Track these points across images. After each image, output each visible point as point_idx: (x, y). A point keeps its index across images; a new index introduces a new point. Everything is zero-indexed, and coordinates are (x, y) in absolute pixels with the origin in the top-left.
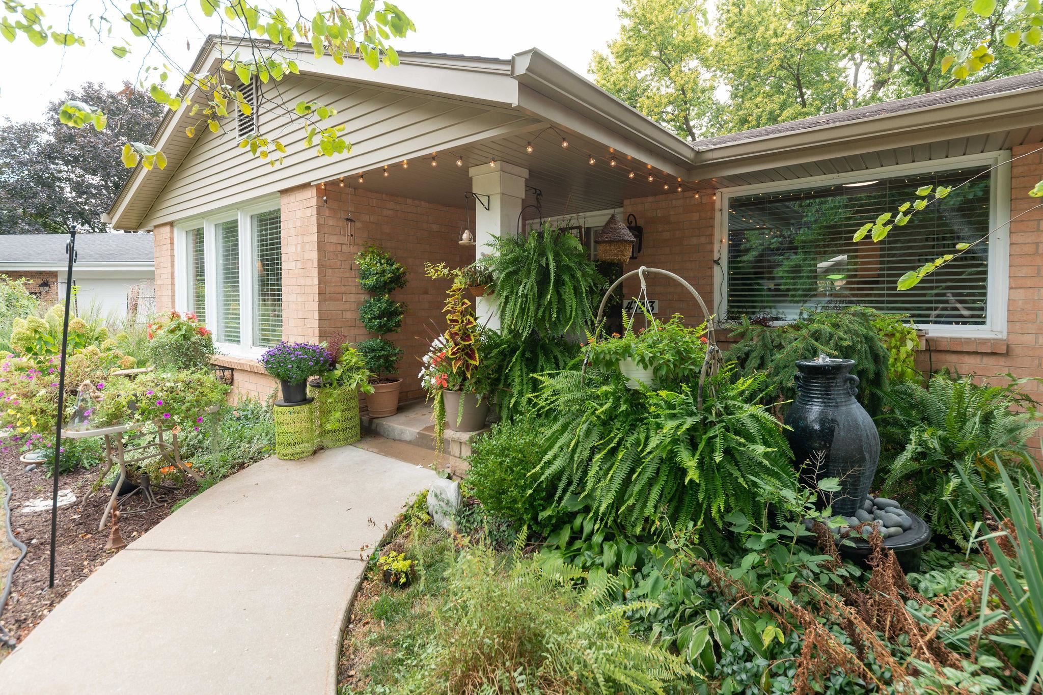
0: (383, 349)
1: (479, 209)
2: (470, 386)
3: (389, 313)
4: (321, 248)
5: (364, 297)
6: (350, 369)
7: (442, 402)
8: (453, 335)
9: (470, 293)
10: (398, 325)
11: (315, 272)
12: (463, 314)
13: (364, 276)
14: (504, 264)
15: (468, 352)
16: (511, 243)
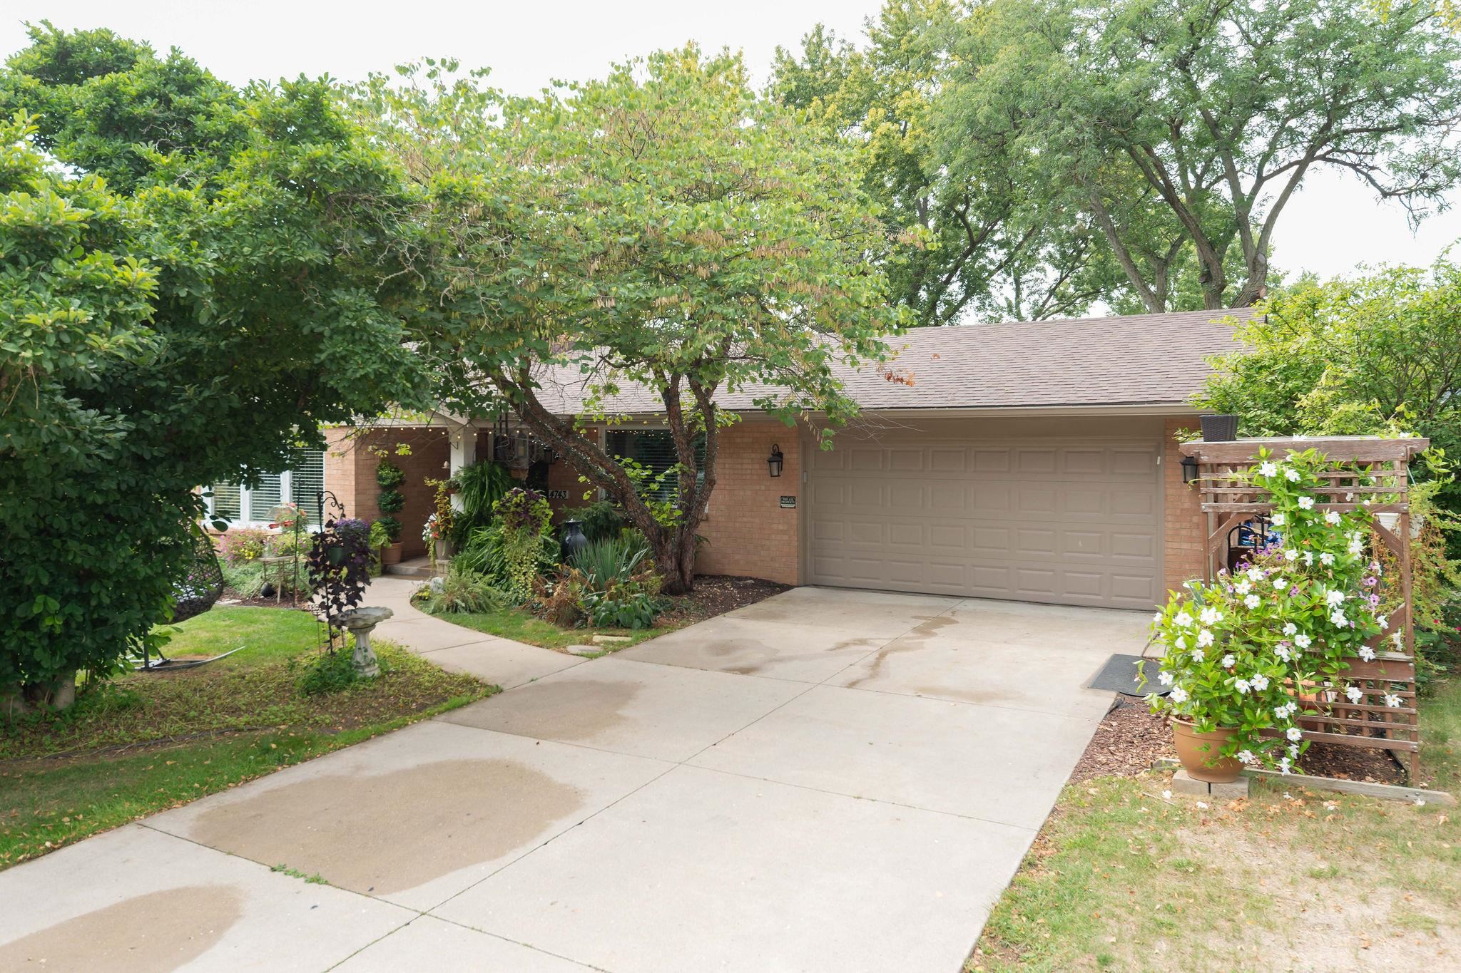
0: (392, 523)
1: (452, 448)
2: (448, 538)
3: (396, 501)
4: (357, 464)
5: (379, 491)
6: (378, 534)
7: (434, 547)
8: (441, 514)
9: (447, 494)
10: (401, 508)
11: (353, 478)
12: (445, 504)
13: (383, 480)
14: (465, 479)
15: (448, 521)
16: (468, 468)
